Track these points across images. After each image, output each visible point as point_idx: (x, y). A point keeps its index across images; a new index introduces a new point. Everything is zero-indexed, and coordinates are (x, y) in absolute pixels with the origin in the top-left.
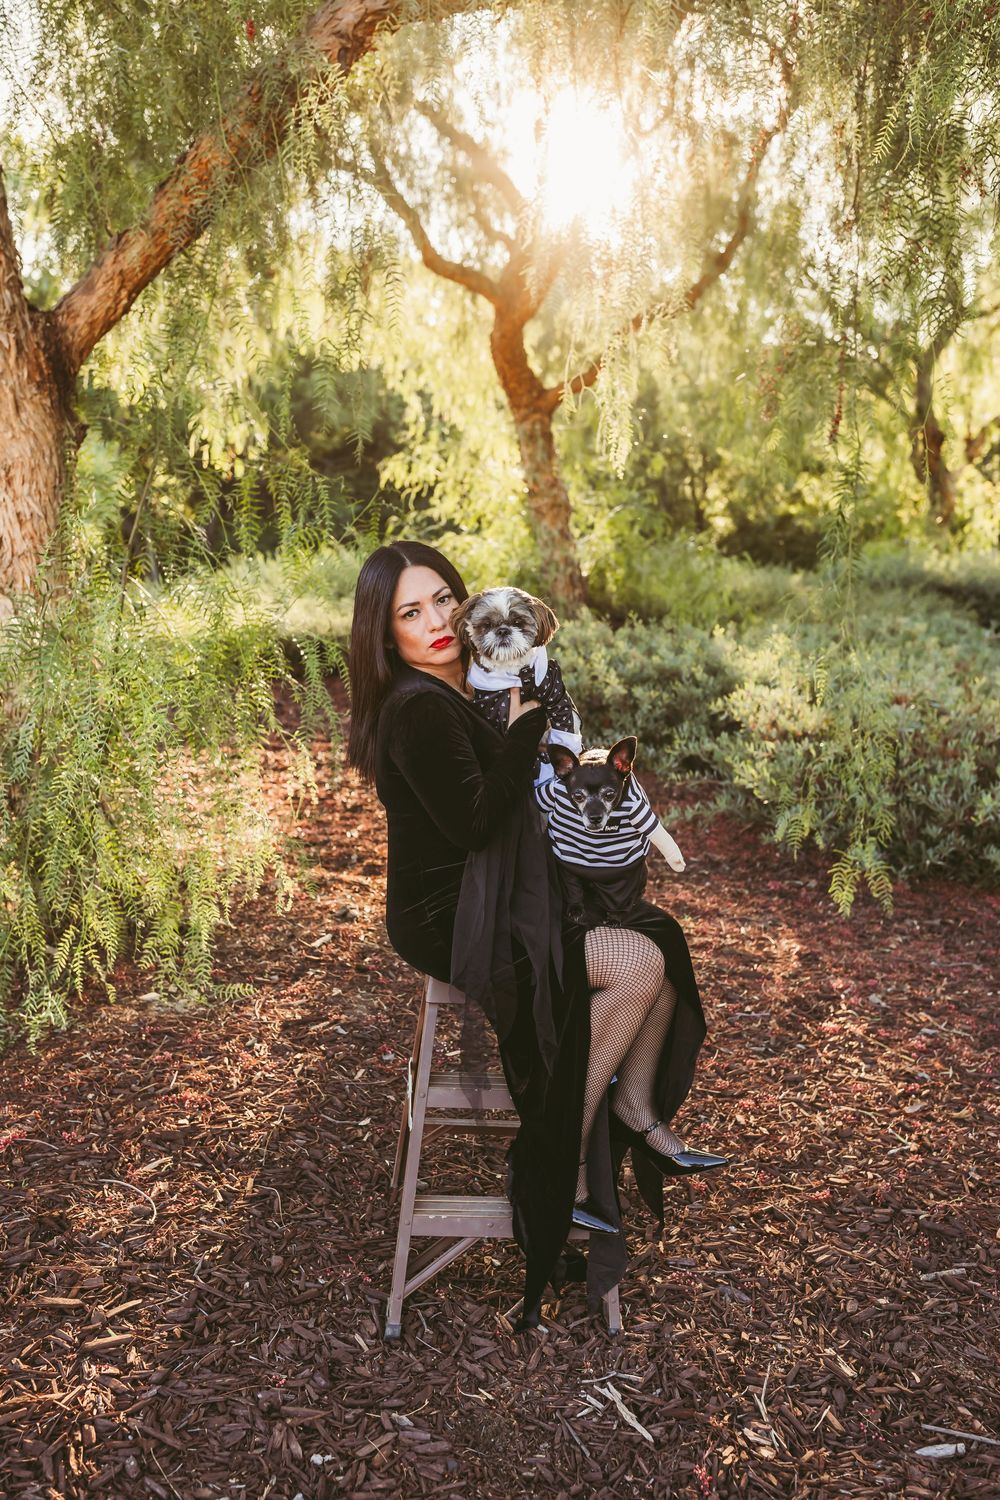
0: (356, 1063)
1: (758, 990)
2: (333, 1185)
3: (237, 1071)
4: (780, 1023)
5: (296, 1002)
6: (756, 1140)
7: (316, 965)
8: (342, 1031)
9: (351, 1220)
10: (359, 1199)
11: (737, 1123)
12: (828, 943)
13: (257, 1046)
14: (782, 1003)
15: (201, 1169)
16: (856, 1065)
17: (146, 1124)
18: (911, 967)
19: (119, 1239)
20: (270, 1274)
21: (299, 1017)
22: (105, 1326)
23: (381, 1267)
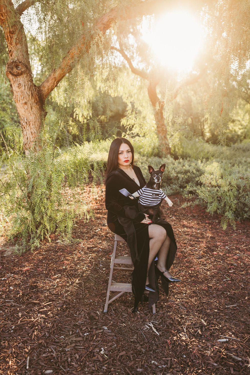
0: (103, 257)
1: (199, 244)
2: (96, 282)
3: (76, 257)
4: (203, 252)
5: (91, 243)
6: (193, 276)
7: (96, 235)
8: (101, 250)
9: (99, 289)
10: (101, 285)
11: (189, 273)
12: (218, 235)
13: (81, 252)
14: (205, 248)
15: (67, 277)
16: (220, 262)
17: (55, 268)
18: (237, 241)
19: (48, 290)
20: (80, 299)
21: (91, 246)
22: (44, 307)
23: (104, 298)
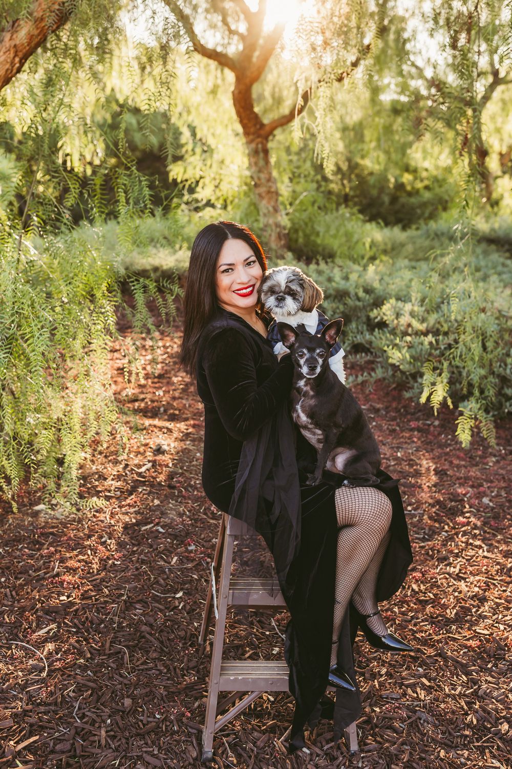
0: (172, 553)
1: (414, 496)
2: (162, 642)
3: (96, 560)
4: (430, 518)
5: (132, 510)
6: (426, 602)
7: (143, 484)
8: (161, 530)
9: (175, 669)
10: (179, 652)
11: (413, 590)
12: (451, 462)
13: (109, 541)
14: (430, 504)
15: (76, 633)
16: (480, 547)
17: (39, 600)
18: (504, 478)
19: (23, 688)
20: (123, 712)
21: (134, 521)
22: (14, 758)
23: (196, 704)
